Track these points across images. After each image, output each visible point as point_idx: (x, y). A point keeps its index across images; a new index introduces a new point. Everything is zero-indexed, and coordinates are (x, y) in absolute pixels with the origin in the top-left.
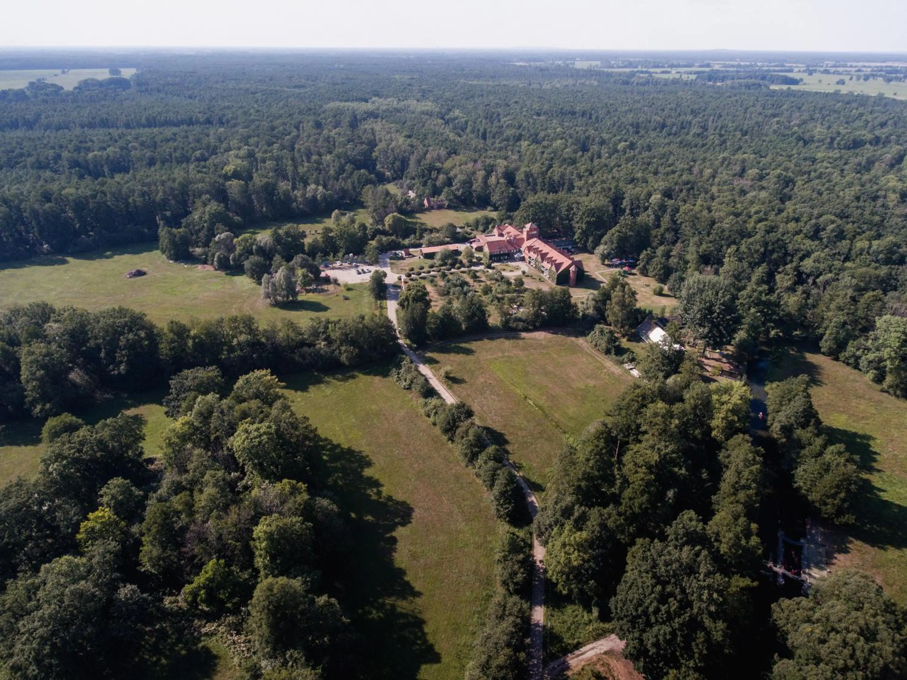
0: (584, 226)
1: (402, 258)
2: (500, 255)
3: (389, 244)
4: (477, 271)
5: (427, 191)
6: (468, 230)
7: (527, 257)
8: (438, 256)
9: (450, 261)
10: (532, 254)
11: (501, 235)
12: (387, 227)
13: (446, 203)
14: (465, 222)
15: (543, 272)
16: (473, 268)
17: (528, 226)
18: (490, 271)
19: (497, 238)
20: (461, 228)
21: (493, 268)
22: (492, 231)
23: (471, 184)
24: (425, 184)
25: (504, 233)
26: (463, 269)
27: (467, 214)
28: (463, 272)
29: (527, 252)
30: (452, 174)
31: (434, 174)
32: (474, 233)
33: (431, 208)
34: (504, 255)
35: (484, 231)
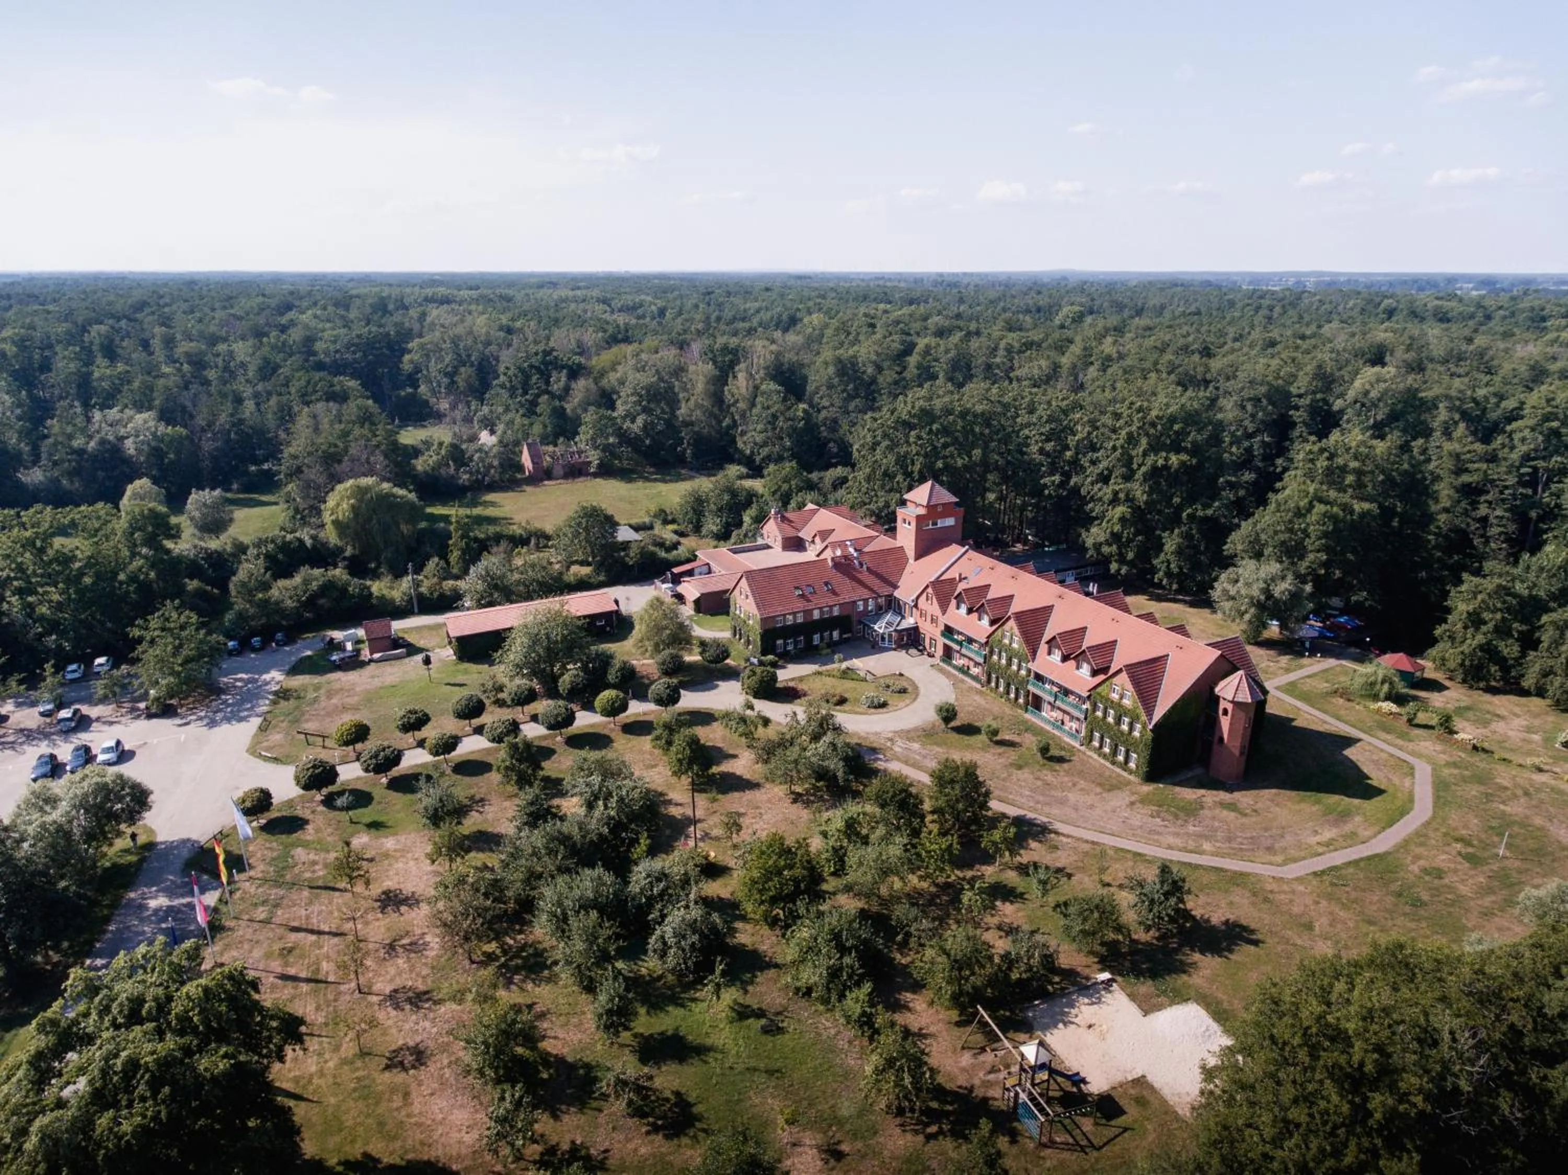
0: (1140, 493)
1: (353, 663)
2: (808, 628)
3: (311, 601)
4: (704, 717)
5: (537, 429)
6: (667, 533)
7: (931, 632)
8: (515, 651)
9: (570, 675)
10: (958, 616)
11: (795, 544)
12: (331, 536)
13: (594, 457)
14: (653, 508)
15: (1037, 703)
16: (690, 700)
17: (921, 494)
18: (777, 712)
19: (777, 557)
20: (637, 528)
21: (789, 695)
22: (755, 533)
23: (674, 403)
24: (531, 410)
25: (805, 534)
26: (637, 709)
27: (662, 487)
28: (637, 728)
29: (931, 607)
30: (613, 377)
31: (558, 381)
32: (688, 543)
33: (542, 475)
34: (827, 624)
35: (723, 536)
